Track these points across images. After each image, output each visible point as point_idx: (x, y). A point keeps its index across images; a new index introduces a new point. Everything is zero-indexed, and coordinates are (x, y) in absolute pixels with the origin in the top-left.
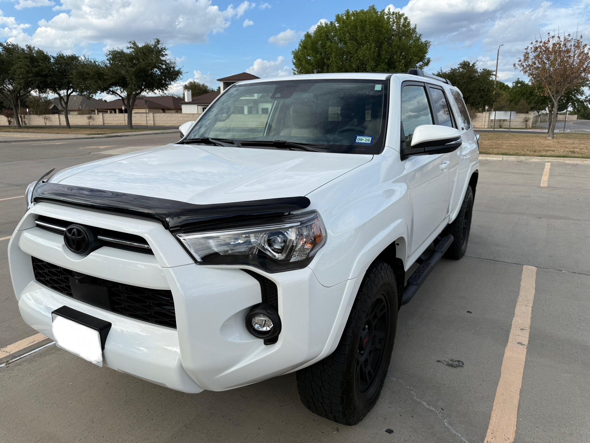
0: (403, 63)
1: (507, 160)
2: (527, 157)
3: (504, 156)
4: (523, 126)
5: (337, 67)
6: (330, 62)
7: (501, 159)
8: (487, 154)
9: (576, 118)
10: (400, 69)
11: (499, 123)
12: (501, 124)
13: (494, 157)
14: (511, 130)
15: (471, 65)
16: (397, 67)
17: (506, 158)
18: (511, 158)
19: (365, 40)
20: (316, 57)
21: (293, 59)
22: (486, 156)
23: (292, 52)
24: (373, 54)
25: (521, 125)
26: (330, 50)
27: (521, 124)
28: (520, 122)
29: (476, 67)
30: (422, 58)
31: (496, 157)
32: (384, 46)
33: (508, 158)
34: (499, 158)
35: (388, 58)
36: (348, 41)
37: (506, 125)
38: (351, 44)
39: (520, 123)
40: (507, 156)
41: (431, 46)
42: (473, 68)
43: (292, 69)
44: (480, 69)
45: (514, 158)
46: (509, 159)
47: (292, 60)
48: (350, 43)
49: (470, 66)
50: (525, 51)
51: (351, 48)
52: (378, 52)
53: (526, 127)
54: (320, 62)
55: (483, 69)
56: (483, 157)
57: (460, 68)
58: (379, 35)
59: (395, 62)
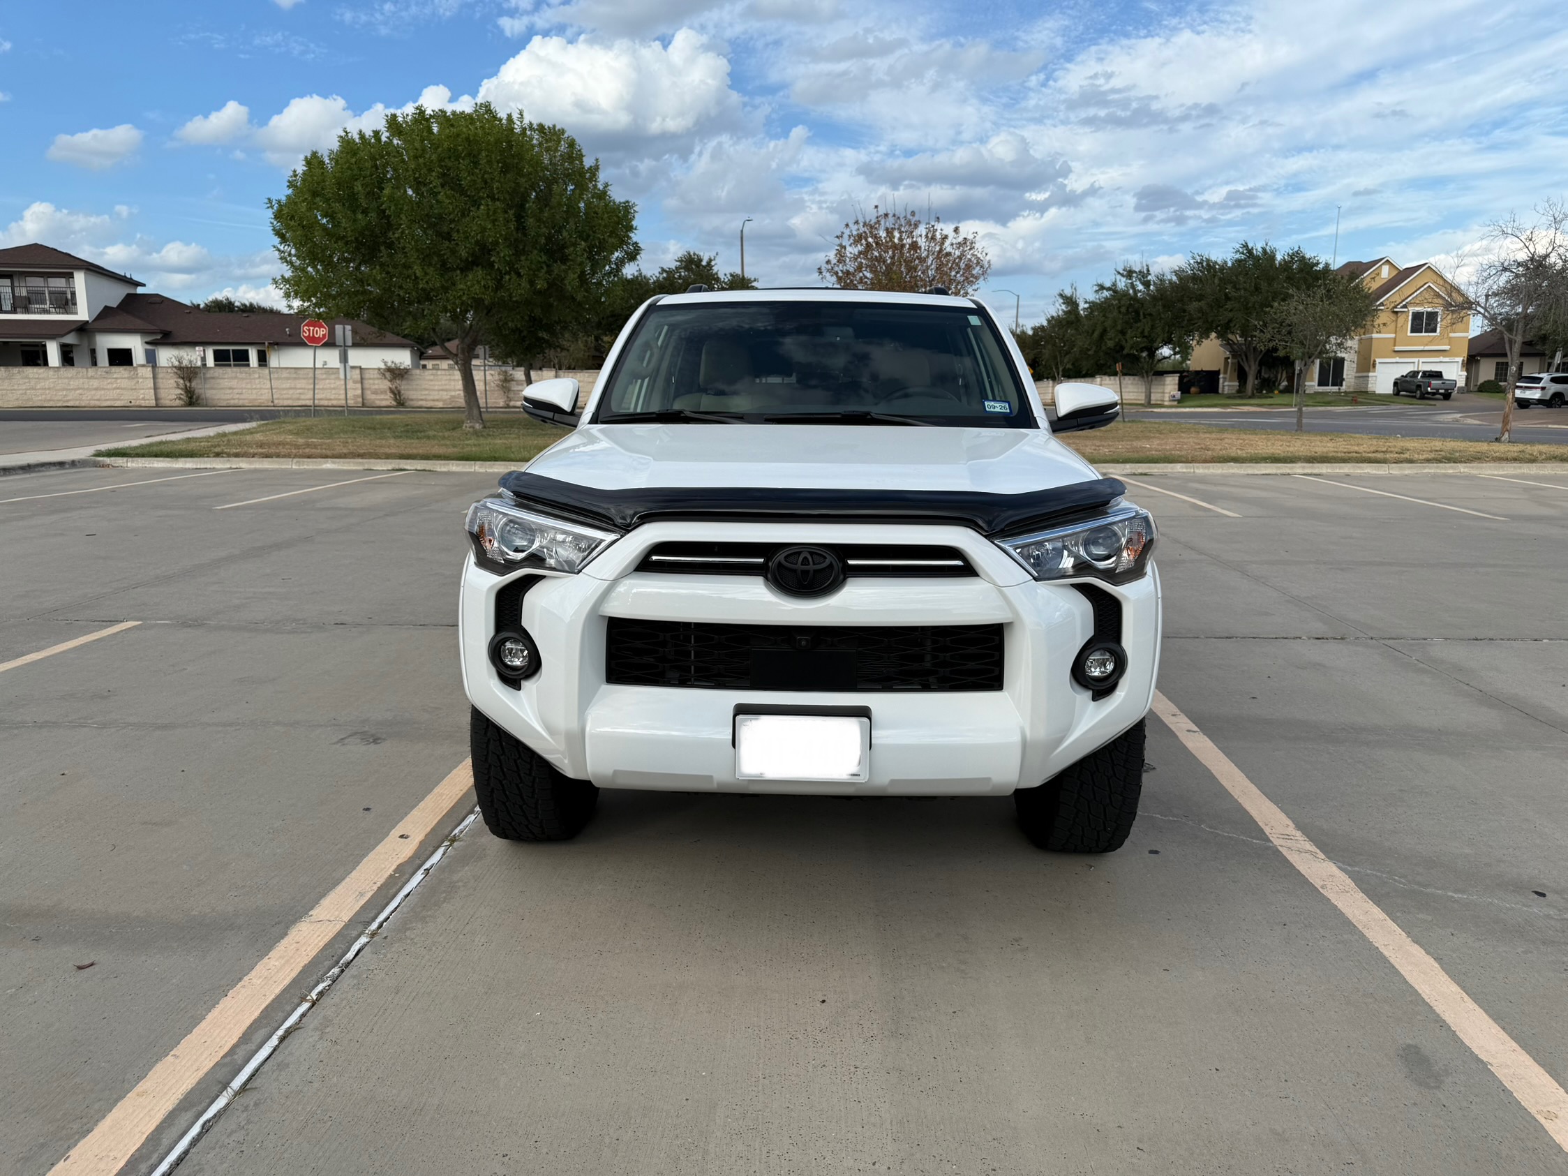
0: (585, 250)
5: (417, 250)
6: (396, 235)
10: (578, 262)
15: (704, 263)
16: (570, 257)
19: (483, 190)
20: (355, 220)
21: (272, 221)
23: (266, 201)
24: (505, 226)
26: (393, 208)
29: (715, 269)
30: (623, 240)
32: (530, 208)
35: (545, 236)
36: (440, 189)
38: (447, 197)
41: (636, 215)
42: (708, 270)
43: (274, 247)
44: (725, 275)
47: (271, 223)
48: (445, 193)
49: (703, 266)
50: (837, 241)
51: (451, 207)
52: (516, 221)
54: (366, 233)
55: (731, 275)
57: (681, 268)
58: (517, 179)
59: (564, 247)
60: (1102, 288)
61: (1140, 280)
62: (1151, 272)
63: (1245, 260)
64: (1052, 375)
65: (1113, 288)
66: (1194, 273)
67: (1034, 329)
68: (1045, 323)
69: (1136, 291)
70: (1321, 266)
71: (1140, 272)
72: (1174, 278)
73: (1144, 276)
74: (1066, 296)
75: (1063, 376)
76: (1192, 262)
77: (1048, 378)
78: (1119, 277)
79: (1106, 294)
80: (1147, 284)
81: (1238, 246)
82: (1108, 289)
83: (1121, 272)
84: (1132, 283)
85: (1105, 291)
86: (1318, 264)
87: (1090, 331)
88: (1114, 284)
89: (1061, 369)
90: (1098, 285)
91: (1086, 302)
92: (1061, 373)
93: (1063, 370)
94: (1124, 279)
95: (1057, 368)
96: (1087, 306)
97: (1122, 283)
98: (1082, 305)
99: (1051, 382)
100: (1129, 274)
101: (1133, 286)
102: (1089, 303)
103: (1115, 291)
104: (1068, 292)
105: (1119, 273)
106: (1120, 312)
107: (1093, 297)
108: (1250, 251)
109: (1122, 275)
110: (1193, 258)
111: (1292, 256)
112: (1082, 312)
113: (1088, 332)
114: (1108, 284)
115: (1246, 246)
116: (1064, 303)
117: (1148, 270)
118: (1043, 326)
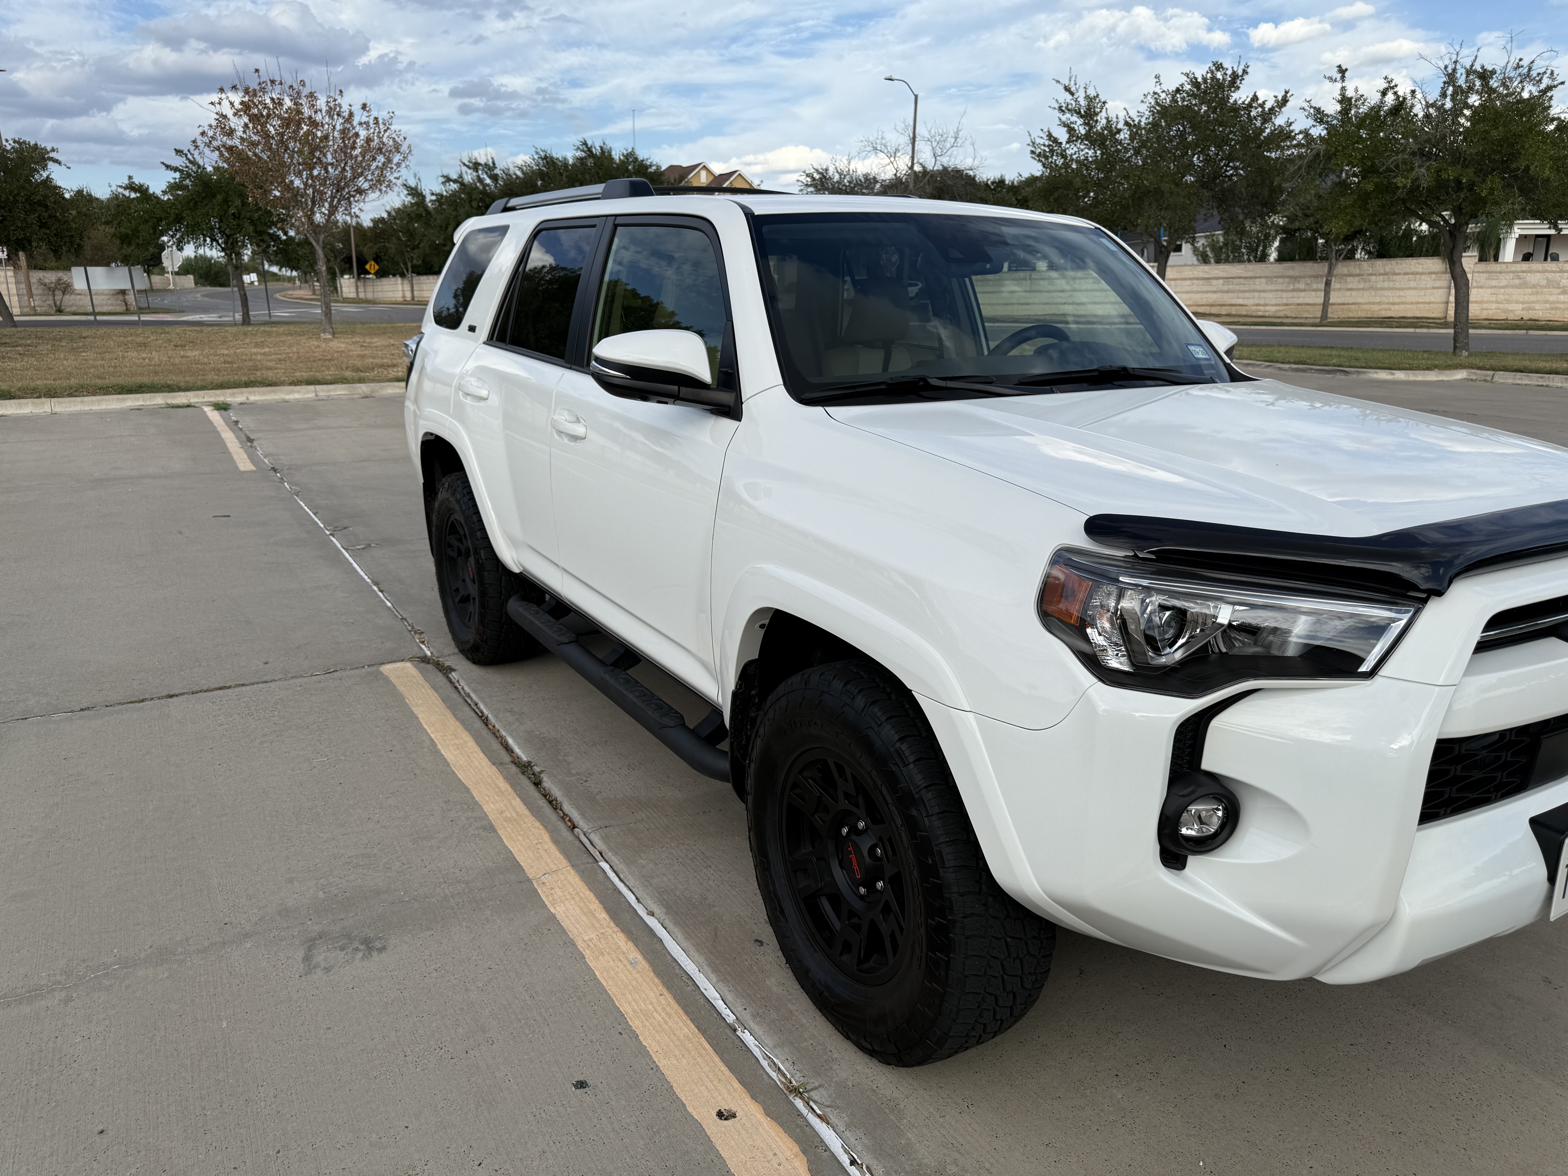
1: (328, 396)
2: (372, 385)
3: (318, 387)
4: (117, 305)
7: (312, 395)
8: (270, 385)
9: (193, 282)
11: (51, 298)
12: (58, 303)
13: (293, 392)
14: (99, 318)
17: (323, 391)
18: (335, 390)
22: (273, 391)
25: (112, 305)
27: (109, 302)
28: (106, 295)
31: (299, 392)
33: (329, 391)
34: (307, 392)
37: (70, 303)
39: (106, 297)
40: (325, 387)
45: (344, 389)
46: (332, 393)
53: (127, 309)
56: (264, 394)
60: (448, 179)
61: (486, 173)
62: (497, 165)
63: (585, 158)
64: (400, 270)
65: (459, 181)
66: (539, 169)
67: (373, 220)
68: (385, 215)
69: (485, 185)
70: (654, 168)
71: (486, 164)
72: (519, 173)
73: (490, 168)
74: (410, 187)
75: (413, 272)
76: (536, 157)
77: (394, 275)
78: (464, 169)
79: (454, 186)
80: (495, 178)
81: (579, 143)
82: (455, 181)
83: (467, 163)
84: (478, 176)
85: (451, 183)
86: (650, 166)
87: (444, 226)
88: (461, 176)
89: (409, 265)
90: (443, 176)
91: (433, 194)
92: (410, 270)
93: (412, 267)
94: (469, 171)
95: (405, 264)
96: (434, 198)
97: (469, 177)
98: (429, 198)
99: (399, 280)
100: (476, 166)
101: (480, 180)
102: (436, 195)
103: (462, 184)
104: (412, 183)
105: (465, 164)
106: (471, 206)
107: (439, 188)
108: (589, 150)
109: (468, 167)
110: (537, 153)
111: (627, 156)
112: (429, 204)
113: (441, 227)
114: (454, 176)
115: (585, 144)
116: (409, 194)
117: (494, 163)
118: (383, 218)
